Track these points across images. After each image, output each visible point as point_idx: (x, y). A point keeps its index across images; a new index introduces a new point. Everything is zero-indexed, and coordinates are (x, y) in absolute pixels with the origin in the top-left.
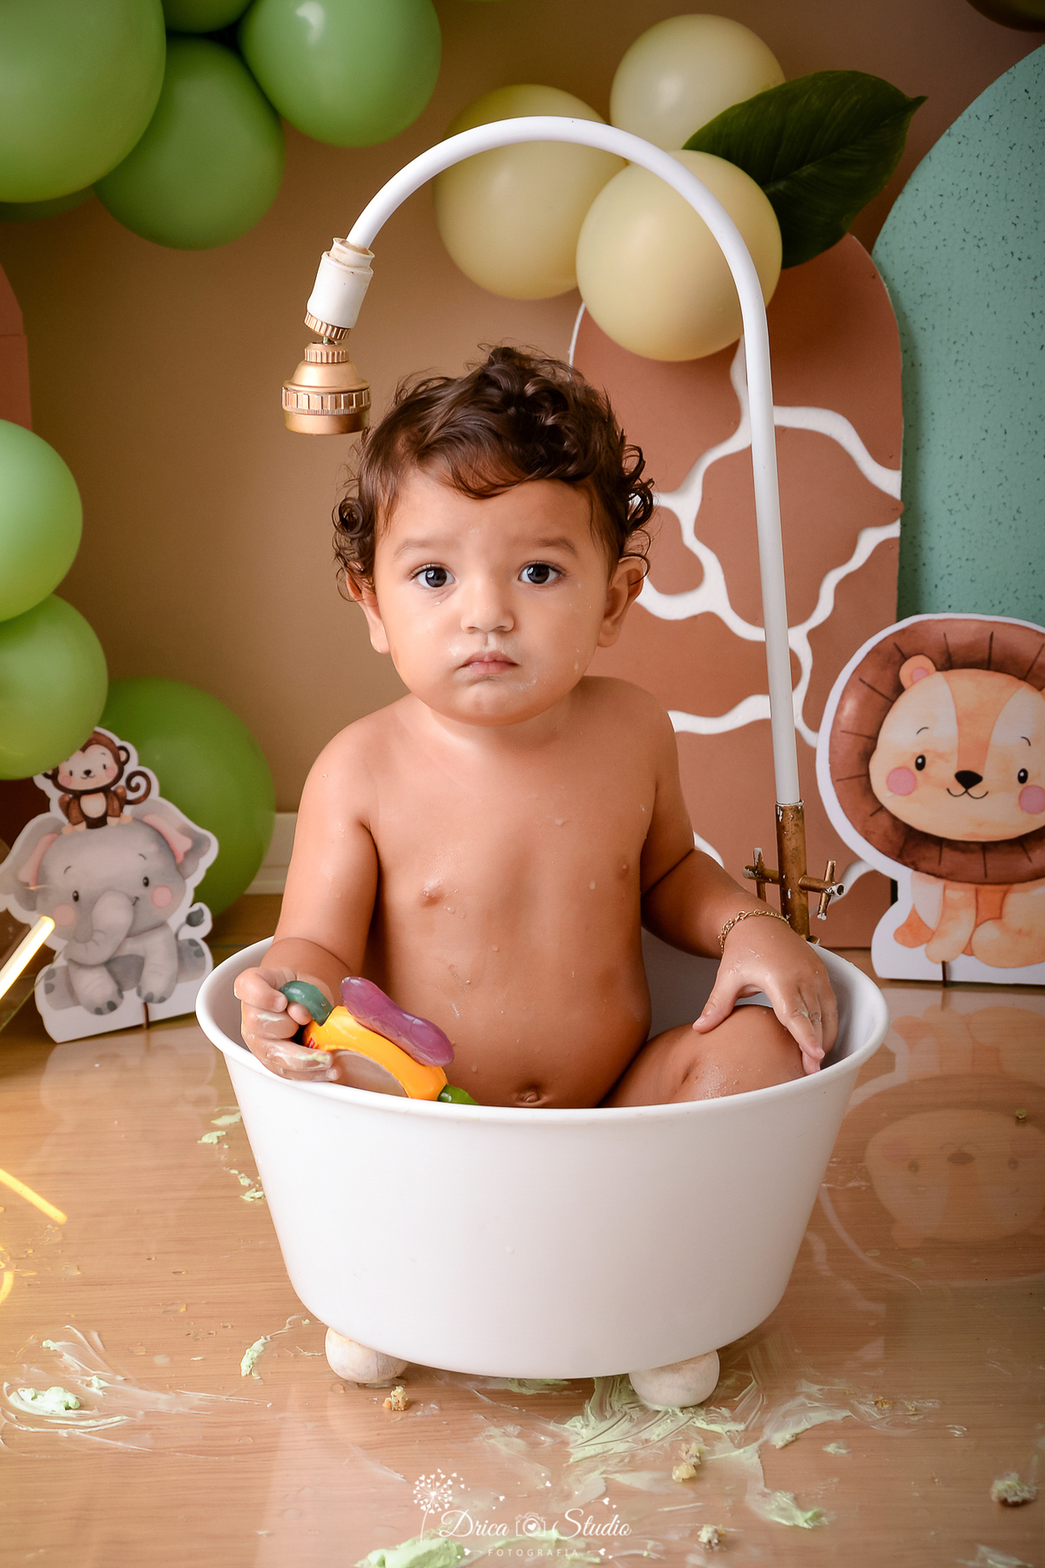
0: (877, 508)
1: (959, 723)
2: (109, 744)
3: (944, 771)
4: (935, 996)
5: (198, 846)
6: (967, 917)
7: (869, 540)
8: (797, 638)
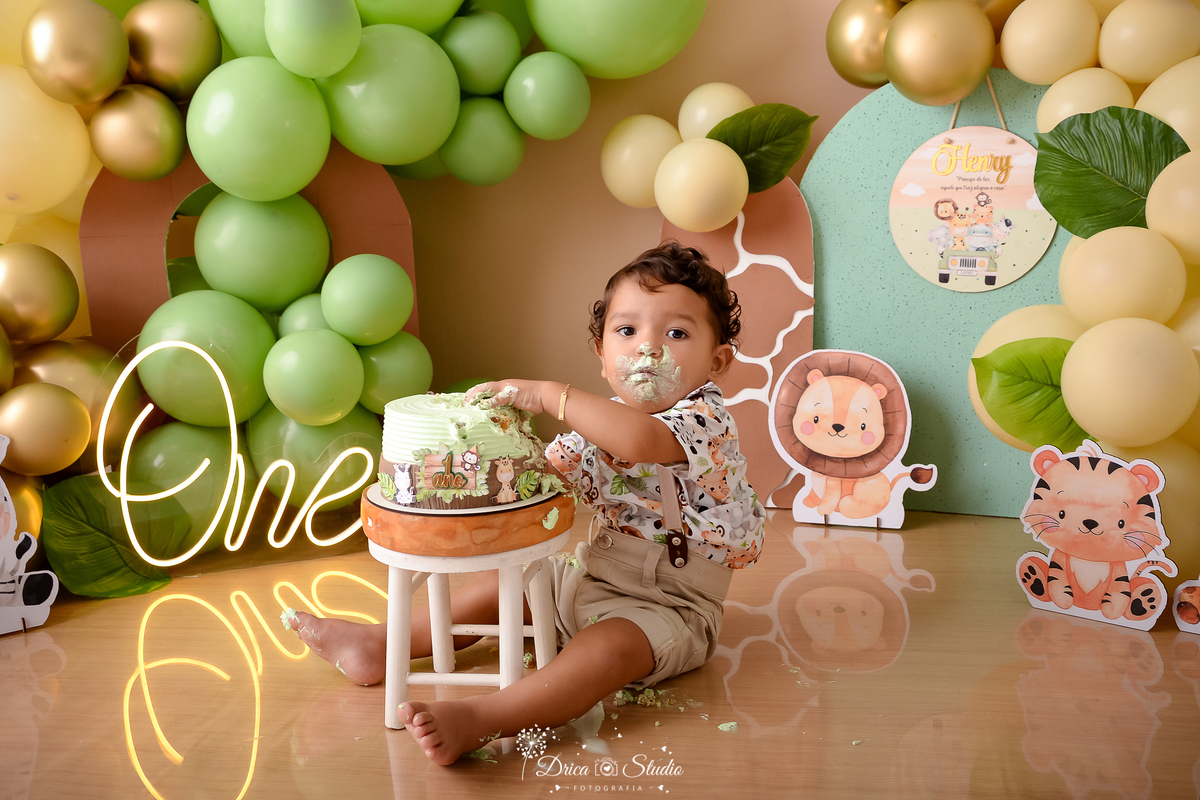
0: (802, 301)
1: (834, 401)
3: (827, 424)
4: (822, 530)
6: (837, 493)
7: (799, 317)
8: (765, 362)
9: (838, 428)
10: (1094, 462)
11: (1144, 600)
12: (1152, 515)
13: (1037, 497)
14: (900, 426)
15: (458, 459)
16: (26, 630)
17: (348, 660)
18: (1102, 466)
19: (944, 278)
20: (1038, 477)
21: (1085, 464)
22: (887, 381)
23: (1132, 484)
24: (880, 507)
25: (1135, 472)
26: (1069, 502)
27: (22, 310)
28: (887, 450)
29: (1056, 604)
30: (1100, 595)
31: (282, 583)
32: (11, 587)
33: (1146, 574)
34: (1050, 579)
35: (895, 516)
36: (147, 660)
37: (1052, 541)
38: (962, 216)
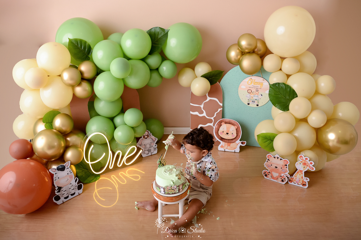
0: (220, 107)
1: (227, 128)
2: (147, 131)
3: (225, 133)
4: (224, 152)
5: (156, 139)
6: (227, 146)
7: (219, 110)
8: (212, 118)
9: (227, 134)
10: (278, 158)
11: (284, 180)
12: (287, 168)
13: (267, 162)
14: (239, 134)
15: (173, 187)
16: (79, 195)
17: (149, 208)
18: (279, 159)
19: (249, 104)
20: (268, 159)
21: (277, 158)
22: (237, 125)
23: (284, 162)
24: (235, 148)
25: (284, 161)
26: (273, 163)
27: (64, 129)
28: (237, 138)
29: (269, 178)
30: (277, 178)
31: (121, 173)
32: (75, 188)
33: (285, 176)
34: (268, 174)
35: (238, 150)
36: (97, 188)
37: (269, 169)
38: (253, 93)
